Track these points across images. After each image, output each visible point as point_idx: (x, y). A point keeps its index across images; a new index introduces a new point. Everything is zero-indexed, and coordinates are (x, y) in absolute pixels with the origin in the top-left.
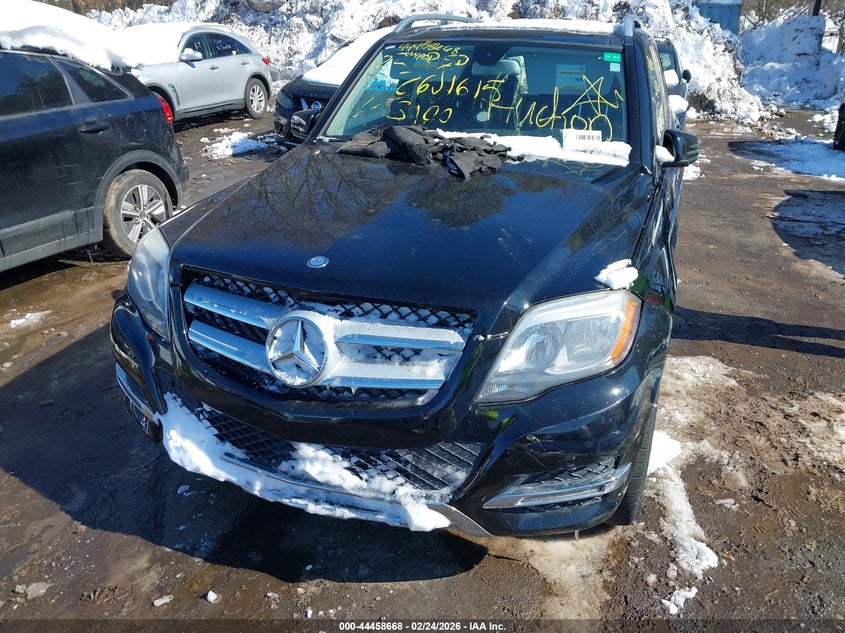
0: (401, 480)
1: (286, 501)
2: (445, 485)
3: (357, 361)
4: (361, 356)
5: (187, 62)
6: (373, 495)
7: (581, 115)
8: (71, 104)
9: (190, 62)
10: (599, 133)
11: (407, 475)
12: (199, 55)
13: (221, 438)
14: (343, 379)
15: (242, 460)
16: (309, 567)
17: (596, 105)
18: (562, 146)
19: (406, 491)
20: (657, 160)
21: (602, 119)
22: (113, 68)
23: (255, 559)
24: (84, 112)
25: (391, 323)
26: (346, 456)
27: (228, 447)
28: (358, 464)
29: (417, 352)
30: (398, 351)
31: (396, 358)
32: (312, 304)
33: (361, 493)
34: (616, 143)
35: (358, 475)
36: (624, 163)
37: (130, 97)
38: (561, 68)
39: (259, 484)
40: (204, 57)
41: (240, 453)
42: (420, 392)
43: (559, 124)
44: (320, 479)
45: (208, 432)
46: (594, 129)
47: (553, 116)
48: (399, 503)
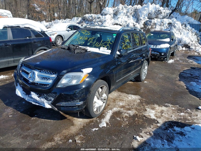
0: (45, 99)
1: (30, 101)
2: (51, 101)
3: (41, 79)
4: (41, 78)
5: (67, 31)
6: (41, 101)
7: (105, 45)
8: (31, 37)
9: (68, 31)
10: (107, 48)
11: (45, 98)
12: (70, 29)
13: (23, 90)
14: (38, 82)
15: (25, 94)
16: (36, 115)
17: (108, 43)
18: (99, 50)
19: (45, 101)
20: (117, 54)
21: (108, 46)
22: (41, 31)
23: (29, 113)
24: (34, 39)
25: (46, 73)
26: (37, 94)
27: (24, 92)
28: (39, 96)
29: (49, 78)
30: (46, 78)
31: (46, 79)
32: (36, 70)
33: (39, 101)
34: (109, 50)
35: (39, 98)
36: (109, 54)
37: (44, 37)
38: (108, 36)
39: (27, 98)
40: (71, 30)
41: (25, 93)
42: (48, 85)
43: (100, 46)
44: (34, 98)
45: (21, 89)
46: (106, 48)
47: (100, 45)
48: (44, 103)
